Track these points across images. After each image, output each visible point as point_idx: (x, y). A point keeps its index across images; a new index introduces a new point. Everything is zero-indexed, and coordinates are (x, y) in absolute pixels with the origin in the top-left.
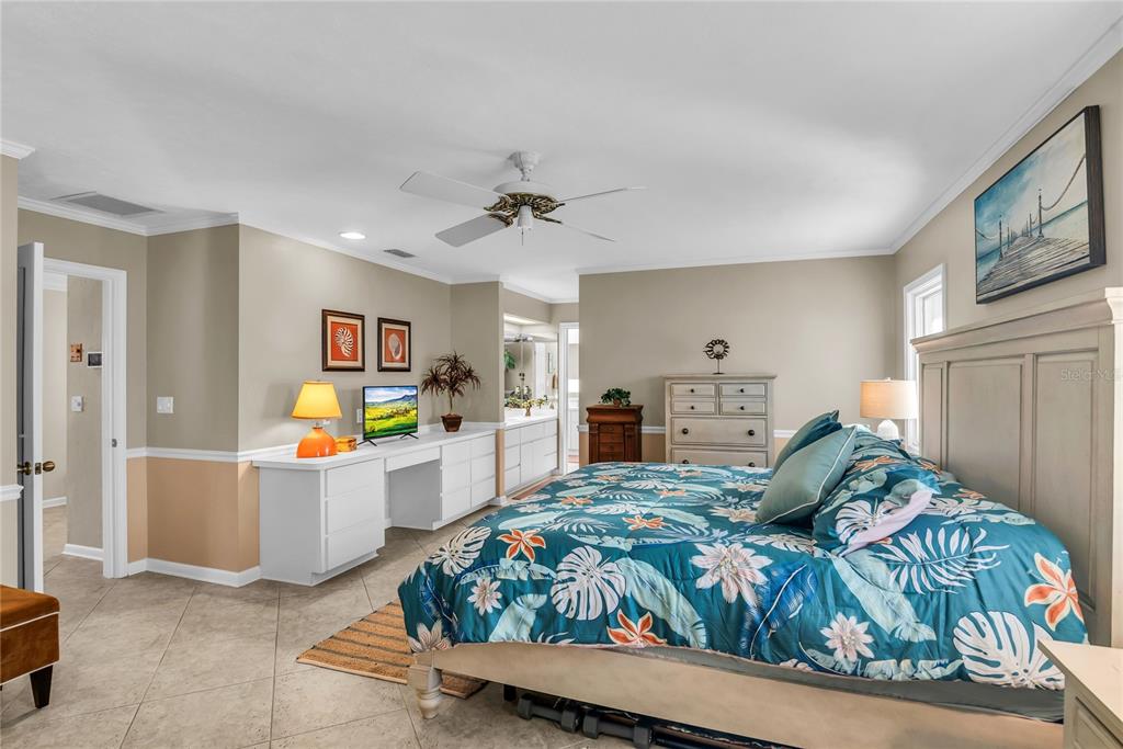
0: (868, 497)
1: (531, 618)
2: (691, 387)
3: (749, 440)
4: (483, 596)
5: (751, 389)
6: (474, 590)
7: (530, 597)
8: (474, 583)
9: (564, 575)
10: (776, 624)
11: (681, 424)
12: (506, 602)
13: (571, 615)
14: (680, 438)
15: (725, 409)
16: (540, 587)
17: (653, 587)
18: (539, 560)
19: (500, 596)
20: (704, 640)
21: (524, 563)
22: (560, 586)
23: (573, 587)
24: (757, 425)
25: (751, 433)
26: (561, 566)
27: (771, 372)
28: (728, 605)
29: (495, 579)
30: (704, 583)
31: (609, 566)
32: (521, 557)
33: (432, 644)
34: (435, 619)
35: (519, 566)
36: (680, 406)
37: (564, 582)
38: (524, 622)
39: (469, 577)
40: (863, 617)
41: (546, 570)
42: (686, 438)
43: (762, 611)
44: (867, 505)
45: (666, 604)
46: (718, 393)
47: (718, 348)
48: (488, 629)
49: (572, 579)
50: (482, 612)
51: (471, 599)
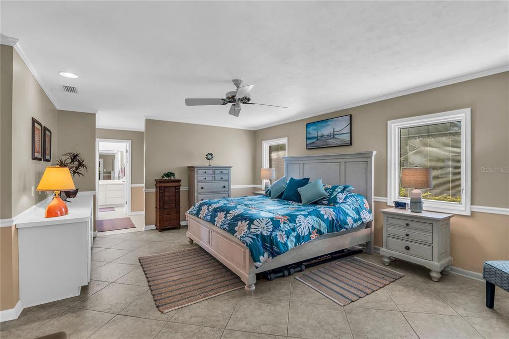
0: (341, 192)
1: (294, 240)
2: (205, 171)
3: (224, 189)
4: (281, 237)
5: (225, 172)
6: (278, 237)
7: (293, 233)
8: (277, 235)
9: (298, 224)
10: (340, 222)
11: (200, 185)
12: (288, 237)
13: (303, 235)
14: (200, 190)
15: (216, 179)
16: (294, 230)
17: (317, 221)
18: (291, 222)
19: (286, 236)
20: (326, 231)
21: (287, 224)
22: (299, 228)
23: (302, 227)
24: (226, 184)
25: (224, 187)
26: (297, 222)
27: (230, 166)
28: (330, 221)
29: (283, 231)
30: (326, 217)
31: (307, 219)
32: (285, 223)
33: (265, 261)
34: (264, 252)
35: (286, 225)
36: (201, 178)
37: (299, 226)
38: (293, 241)
39: (274, 234)
40: (350, 216)
41: (294, 225)
42: (203, 190)
43: (337, 220)
44: (341, 194)
45: (320, 225)
46: (214, 173)
47: (210, 157)
48: (287, 247)
49: (301, 225)
50: (283, 242)
51: (278, 240)
